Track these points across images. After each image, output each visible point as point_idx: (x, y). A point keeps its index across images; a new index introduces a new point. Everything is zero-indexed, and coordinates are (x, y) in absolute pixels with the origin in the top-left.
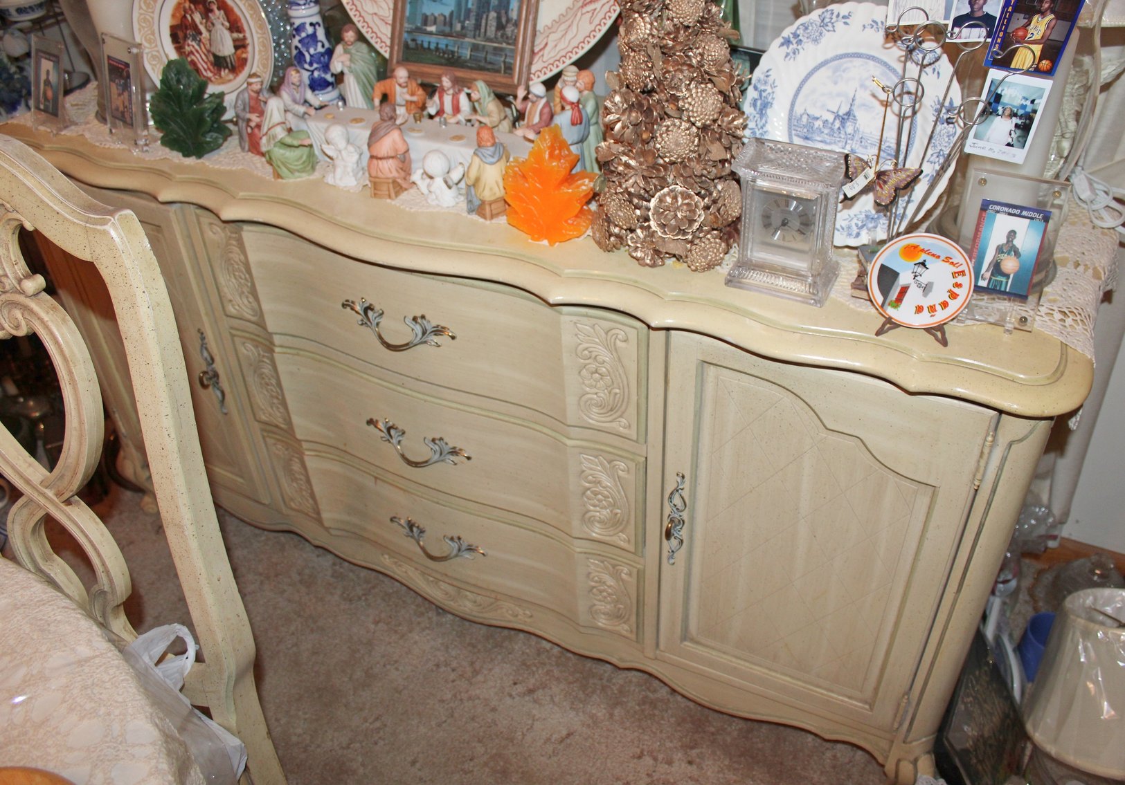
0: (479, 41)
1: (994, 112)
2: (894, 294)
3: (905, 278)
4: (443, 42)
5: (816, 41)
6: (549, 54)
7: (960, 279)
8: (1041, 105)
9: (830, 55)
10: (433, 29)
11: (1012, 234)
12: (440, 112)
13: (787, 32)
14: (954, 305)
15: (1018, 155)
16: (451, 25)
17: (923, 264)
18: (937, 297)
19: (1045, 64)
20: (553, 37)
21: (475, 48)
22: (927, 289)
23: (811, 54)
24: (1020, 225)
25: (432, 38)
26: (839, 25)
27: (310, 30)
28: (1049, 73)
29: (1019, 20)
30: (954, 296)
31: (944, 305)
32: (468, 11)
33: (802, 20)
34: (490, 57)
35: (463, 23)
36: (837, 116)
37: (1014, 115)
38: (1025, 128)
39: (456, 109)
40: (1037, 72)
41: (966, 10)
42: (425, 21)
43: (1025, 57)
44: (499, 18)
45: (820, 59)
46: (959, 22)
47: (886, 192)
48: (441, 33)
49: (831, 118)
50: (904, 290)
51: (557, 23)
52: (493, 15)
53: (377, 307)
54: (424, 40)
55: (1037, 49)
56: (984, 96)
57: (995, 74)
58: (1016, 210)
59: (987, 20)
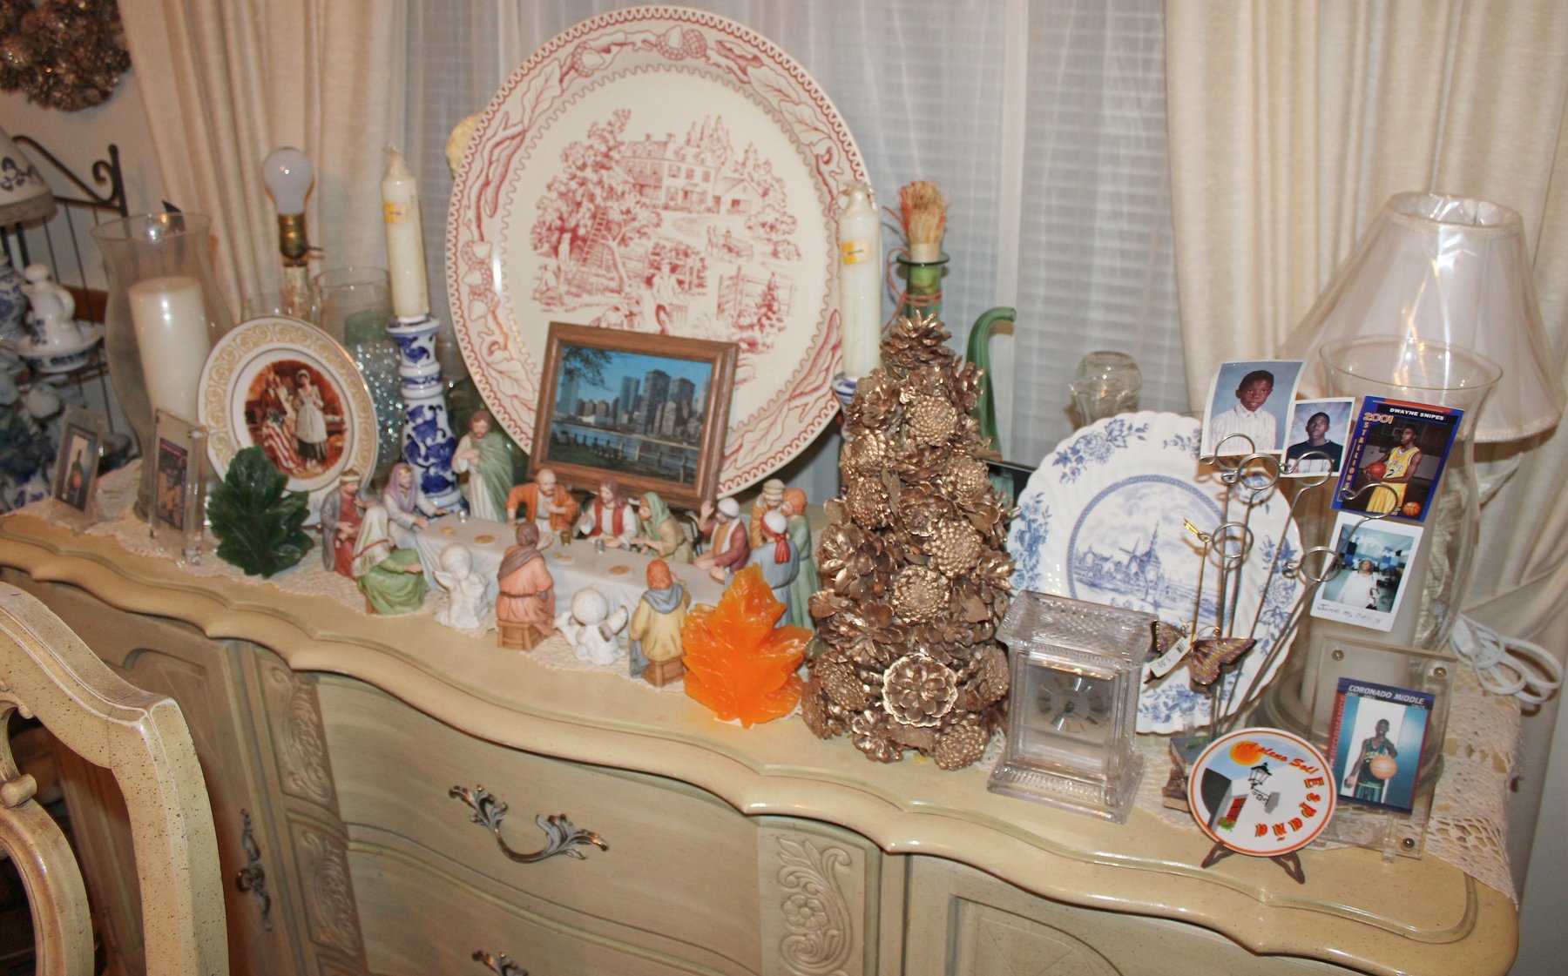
0: (653, 439)
1: (1348, 566)
2: (1225, 809)
3: (1239, 787)
4: (603, 437)
5: (1102, 458)
6: (744, 459)
7: (1316, 790)
8: (1410, 557)
9: (1121, 477)
10: (591, 419)
11: (1383, 725)
12: (597, 530)
13: (1063, 447)
14: (1310, 825)
15: (1384, 621)
16: (615, 416)
17: (1264, 768)
18: (1287, 810)
19: (1411, 507)
20: (749, 436)
21: (646, 447)
22: (1271, 802)
23: (1095, 475)
24: (1394, 713)
25: (589, 431)
26: (1133, 440)
27: (428, 415)
28: (1417, 518)
29: (1374, 454)
30: (1309, 812)
31: (1297, 824)
32: (638, 400)
33: (1083, 431)
34: (666, 460)
35: (631, 414)
36: (1133, 557)
37: (1373, 569)
38: (1390, 585)
39: (618, 529)
40: (1401, 516)
41: (1303, 437)
42: (581, 408)
43: (1385, 498)
44: (679, 410)
45: (1108, 483)
46: (1294, 452)
47: (1208, 667)
48: (601, 426)
49: (1125, 559)
50: (1239, 803)
51: (756, 418)
52: (671, 405)
53: (499, 799)
54: (579, 433)
55: (1400, 489)
56: (1333, 545)
57: (1346, 518)
58: (1387, 692)
59: (1332, 450)
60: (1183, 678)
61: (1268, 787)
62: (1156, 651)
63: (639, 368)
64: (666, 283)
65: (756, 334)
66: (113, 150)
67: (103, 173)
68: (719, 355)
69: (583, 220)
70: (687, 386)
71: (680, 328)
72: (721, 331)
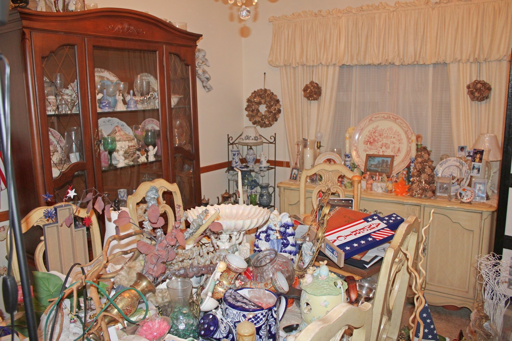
0: (383, 168)
1: (474, 169)
2: (462, 197)
3: (463, 194)
4: (375, 169)
5: (445, 164)
6: (395, 170)
7: (472, 194)
8: (481, 167)
9: (448, 166)
10: (373, 166)
11: (480, 187)
12: (375, 180)
13: (440, 163)
14: (472, 198)
15: (479, 175)
16: (377, 166)
17: (466, 192)
18: (469, 197)
19: (480, 161)
20: (396, 167)
21: (381, 169)
22: (467, 196)
23: (444, 166)
24: (481, 186)
25: (373, 168)
26: (449, 161)
27: (350, 166)
28: (481, 162)
29: (475, 155)
30: (471, 196)
31: (470, 198)
32: (380, 164)
33: (443, 161)
34: (384, 171)
35: (379, 165)
36: (450, 175)
37: (477, 169)
38: (479, 171)
39: (379, 179)
40: (479, 162)
41: (468, 155)
42: (372, 165)
43: (477, 160)
44: (386, 164)
45: (446, 167)
46: (467, 156)
47: (459, 182)
48: (375, 167)
49: (448, 175)
50: (463, 196)
51: (397, 165)
52: (385, 164)
53: (367, 210)
54: (371, 168)
55: (479, 159)
56: (472, 166)
57: (473, 163)
58: (480, 183)
59: (471, 156)
60: (456, 183)
61: (467, 194)
62: (453, 179)
63: (380, 159)
64: (384, 148)
65: (397, 154)
66: (275, 134)
67: (272, 137)
68: (392, 157)
69: (371, 140)
70: (387, 161)
71: (386, 154)
72: (392, 154)
